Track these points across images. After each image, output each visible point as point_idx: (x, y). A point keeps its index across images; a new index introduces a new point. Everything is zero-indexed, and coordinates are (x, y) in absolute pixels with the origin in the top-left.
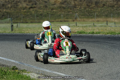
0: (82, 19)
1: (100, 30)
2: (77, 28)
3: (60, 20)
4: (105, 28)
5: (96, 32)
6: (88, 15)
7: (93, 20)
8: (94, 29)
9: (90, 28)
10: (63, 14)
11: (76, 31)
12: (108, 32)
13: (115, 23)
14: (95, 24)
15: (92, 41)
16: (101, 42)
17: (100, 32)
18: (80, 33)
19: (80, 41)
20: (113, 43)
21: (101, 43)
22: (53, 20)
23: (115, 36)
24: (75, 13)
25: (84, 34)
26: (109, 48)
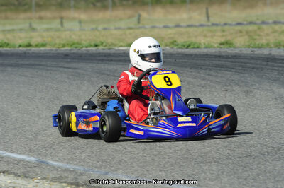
0: (3, 15)
1: (45, 39)
4: (57, 33)
5: (37, 43)
6: (16, 3)
7: (28, 15)
8: (31, 38)
9: (23, 35)
12: (62, 42)
13: (80, 22)
14: (35, 26)
15: (28, 65)
16: (48, 66)
17: (44, 43)
20: (75, 68)
21: (49, 68)
23: (80, 52)
25: (8, 49)
26: (67, 80)
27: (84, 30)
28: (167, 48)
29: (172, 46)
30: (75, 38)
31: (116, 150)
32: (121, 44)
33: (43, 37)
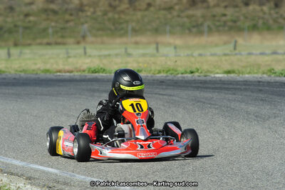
0: (99, 40)
1: (141, 65)
2: (88, 61)
3: (45, 41)
4: (152, 59)
6: (113, 28)
7: (124, 40)
8: (127, 63)
9: (118, 60)
10: (52, 27)
11: (85, 67)
12: (158, 68)
13: (175, 48)
14: (130, 51)
17: (140, 69)
18: (95, 72)
19: (94, 91)
20: (171, 95)
22: (29, 42)
23: (175, 79)
24: (83, 24)
25: (104, 75)
26: (162, 107)
27: (179, 56)
28: (265, 76)
29: (269, 74)
30: (170, 64)
31: (212, 181)
32: (217, 71)
33: (139, 63)
